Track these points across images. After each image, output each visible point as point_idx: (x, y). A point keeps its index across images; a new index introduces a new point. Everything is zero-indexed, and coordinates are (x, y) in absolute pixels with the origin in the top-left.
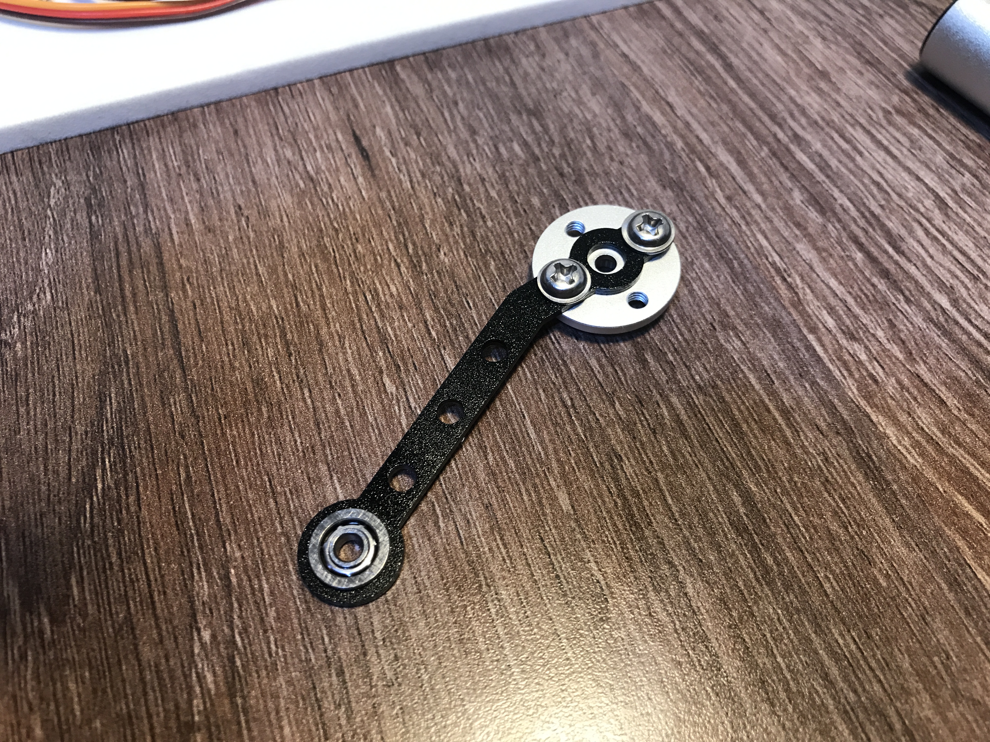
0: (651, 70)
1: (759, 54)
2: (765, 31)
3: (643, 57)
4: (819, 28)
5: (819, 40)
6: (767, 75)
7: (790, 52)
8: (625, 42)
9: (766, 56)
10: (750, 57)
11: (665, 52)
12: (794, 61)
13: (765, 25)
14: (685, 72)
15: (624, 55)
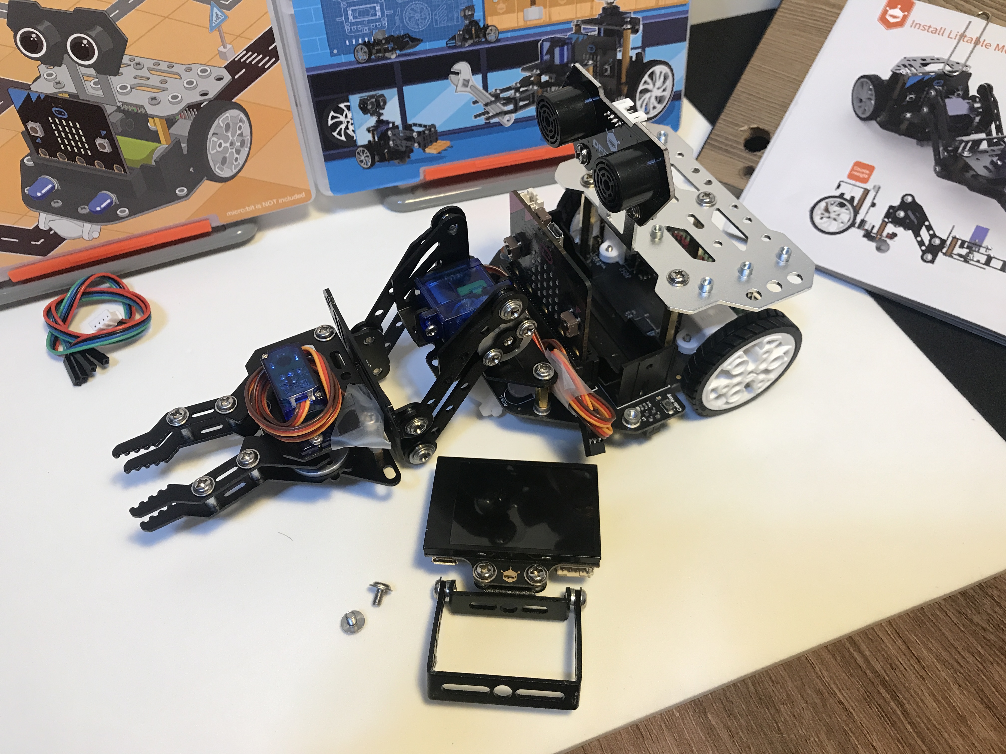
0: (859, 717)
1: (922, 700)
2: (923, 679)
3: (853, 705)
4: (955, 676)
5: (957, 686)
6: (930, 721)
7: (940, 698)
8: (840, 691)
9: (926, 702)
10: (917, 703)
11: (865, 699)
12: (944, 707)
13: (922, 673)
14: (880, 718)
15: (841, 703)
